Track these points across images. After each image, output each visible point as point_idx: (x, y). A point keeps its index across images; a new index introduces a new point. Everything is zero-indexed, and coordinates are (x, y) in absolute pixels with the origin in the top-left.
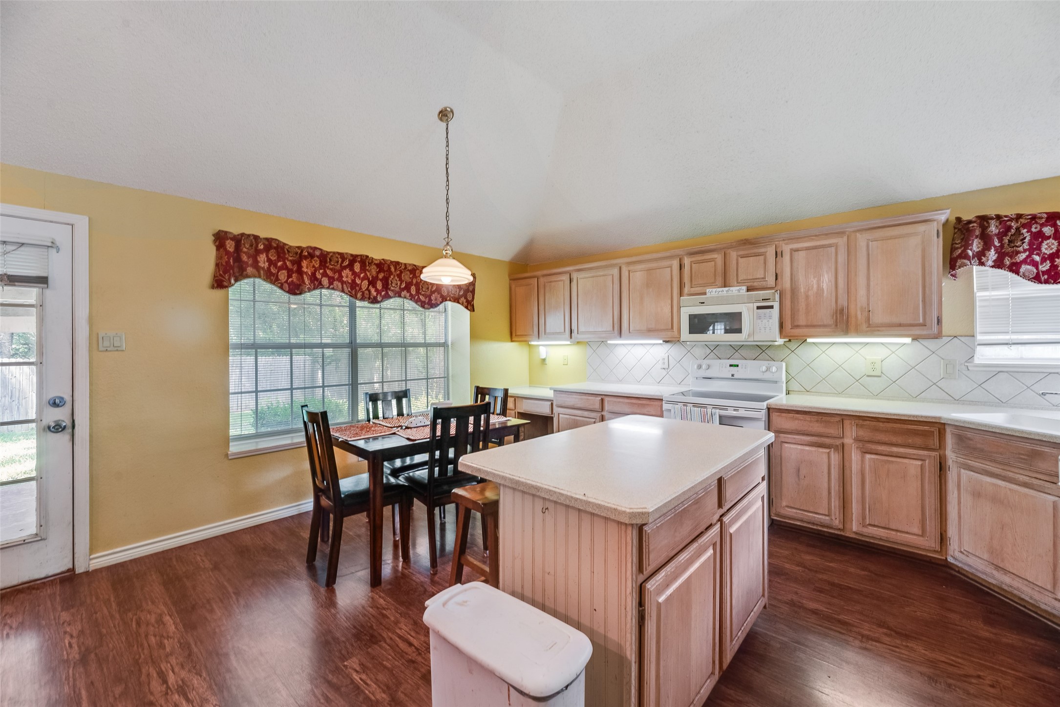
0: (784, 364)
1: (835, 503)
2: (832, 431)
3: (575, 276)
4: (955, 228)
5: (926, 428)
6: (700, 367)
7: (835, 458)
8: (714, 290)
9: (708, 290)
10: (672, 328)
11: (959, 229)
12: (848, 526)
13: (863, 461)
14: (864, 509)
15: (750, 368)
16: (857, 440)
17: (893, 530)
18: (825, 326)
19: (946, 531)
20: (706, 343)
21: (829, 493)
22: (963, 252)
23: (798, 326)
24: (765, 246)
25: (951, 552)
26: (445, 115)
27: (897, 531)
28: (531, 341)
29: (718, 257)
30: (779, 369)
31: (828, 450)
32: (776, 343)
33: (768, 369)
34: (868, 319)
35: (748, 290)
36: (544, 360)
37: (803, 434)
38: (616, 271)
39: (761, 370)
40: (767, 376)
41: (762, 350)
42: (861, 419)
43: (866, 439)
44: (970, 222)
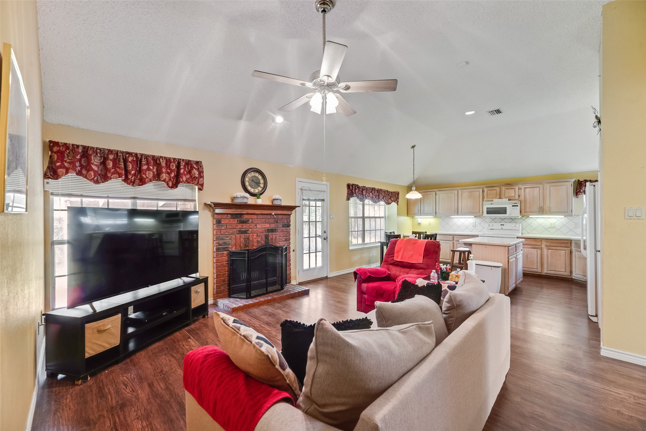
0: (521, 224)
1: (539, 265)
2: (538, 244)
3: (438, 193)
4: (578, 183)
5: (566, 241)
6: (489, 225)
7: (539, 251)
8: (496, 200)
9: (494, 200)
10: (479, 212)
11: (579, 183)
12: (543, 272)
13: (548, 252)
14: (548, 266)
15: (508, 226)
16: (546, 246)
17: (557, 271)
18: (535, 212)
19: (572, 270)
20: (491, 217)
21: (537, 262)
22: (579, 190)
23: (526, 212)
24: (515, 186)
25: (573, 275)
26: (413, 147)
27: (558, 271)
28: (415, 216)
29: (498, 189)
30: (519, 226)
31: (537, 249)
32: (519, 217)
33: (515, 226)
34: (550, 210)
35: (509, 200)
36: (420, 223)
37: (529, 245)
38: (456, 192)
39: (513, 226)
40: (515, 228)
41: (512, 220)
42: (547, 240)
43: (549, 245)
44: (582, 182)
